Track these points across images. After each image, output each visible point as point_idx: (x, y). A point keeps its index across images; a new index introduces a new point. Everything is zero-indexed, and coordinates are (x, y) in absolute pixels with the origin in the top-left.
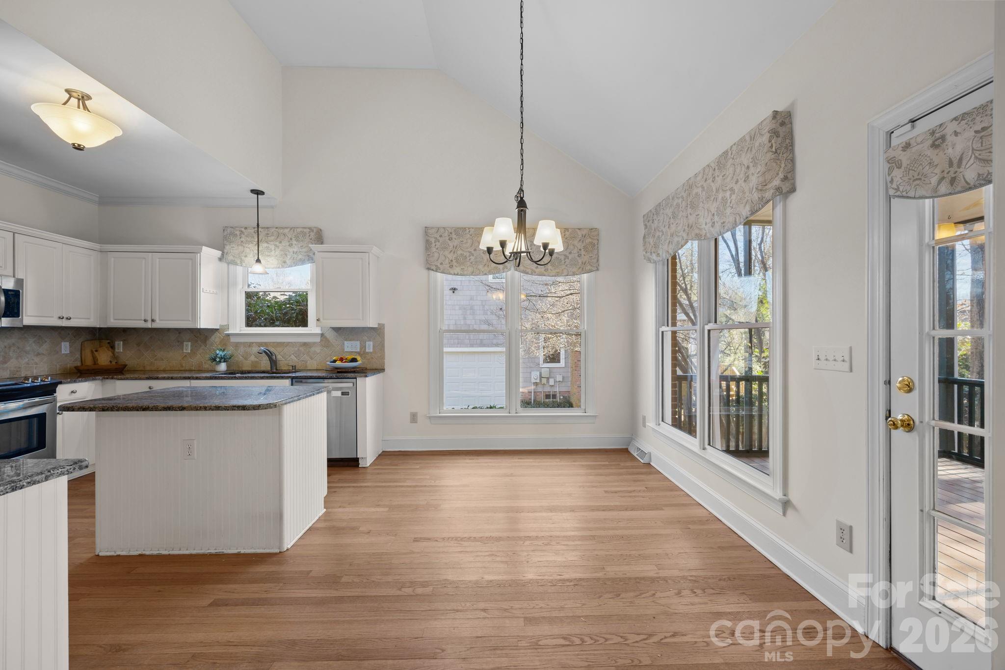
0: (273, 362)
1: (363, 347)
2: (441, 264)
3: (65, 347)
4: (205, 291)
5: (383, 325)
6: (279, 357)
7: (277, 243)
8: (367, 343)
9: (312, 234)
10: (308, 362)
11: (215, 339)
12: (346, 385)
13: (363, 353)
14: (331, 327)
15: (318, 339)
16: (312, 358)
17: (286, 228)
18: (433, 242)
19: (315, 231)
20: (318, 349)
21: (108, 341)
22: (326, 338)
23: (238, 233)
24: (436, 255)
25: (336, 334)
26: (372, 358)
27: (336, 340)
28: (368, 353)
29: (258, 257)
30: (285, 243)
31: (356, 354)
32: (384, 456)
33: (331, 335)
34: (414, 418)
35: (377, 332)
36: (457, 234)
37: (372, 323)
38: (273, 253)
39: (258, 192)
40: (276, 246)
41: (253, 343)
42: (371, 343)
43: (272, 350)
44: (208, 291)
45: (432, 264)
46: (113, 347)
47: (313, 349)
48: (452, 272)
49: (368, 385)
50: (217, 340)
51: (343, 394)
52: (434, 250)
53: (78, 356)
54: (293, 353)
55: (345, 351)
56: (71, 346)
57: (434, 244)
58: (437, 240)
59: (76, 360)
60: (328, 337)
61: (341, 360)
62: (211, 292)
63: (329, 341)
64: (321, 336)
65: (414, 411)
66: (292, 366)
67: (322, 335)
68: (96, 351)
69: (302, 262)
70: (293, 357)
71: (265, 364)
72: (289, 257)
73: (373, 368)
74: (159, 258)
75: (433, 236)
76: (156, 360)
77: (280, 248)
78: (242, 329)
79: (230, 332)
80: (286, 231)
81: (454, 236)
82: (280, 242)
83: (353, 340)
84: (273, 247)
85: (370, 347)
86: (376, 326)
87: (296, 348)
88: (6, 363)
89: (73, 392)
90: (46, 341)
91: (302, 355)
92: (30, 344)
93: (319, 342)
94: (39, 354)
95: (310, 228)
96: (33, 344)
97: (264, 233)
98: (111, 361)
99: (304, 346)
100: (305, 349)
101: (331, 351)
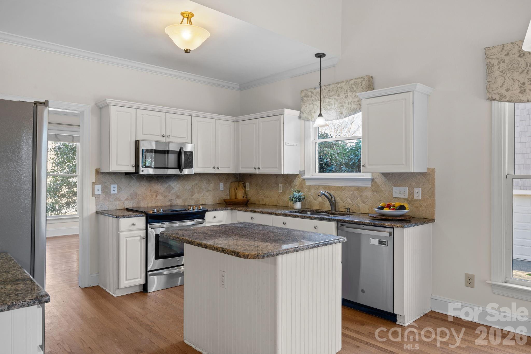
0: (333, 204)
1: (411, 193)
2: (508, 90)
3: (221, 186)
4: (287, 144)
5: (434, 169)
6: (338, 200)
7: (336, 97)
8: (416, 189)
9: (364, 83)
10: (361, 205)
11: (297, 182)
12: (384, 234)
13: (411, 200)
14: (380, 173)
15: (369, 184)
16: (364, 202)
17: (343, 82)
18: (496, 64)
19: (366, 79)
20: (369, 194)
21: (243, 183)
22: (376, 183)
23: (310, 93)
24: (500, 80)
25: (385, 179)
26: (421, 206)
27: (385, 186)
28: (416, 200)
29: (320, 112)
30: (342, 96)
31: (404, 200)
32: (430, 317)
33: (380, 181)
34: (469, 281)
35: (426, 179)
38: (333, 106)
39: (320, 56)
40: (336, 100)
41: (320, 186)
42: (420, 190)
43: (333, 193)
44: (290, 144)
45: (494, 92)
46: (245, 187)
48: (524, 99)
50: (298, 183)
51: (381, 243)
52: (497, 73)
53: (228, 192)
54: (349, 196)
55: (394, 196)
56: (224, 186)
57: (496, 67)
59: (227, 195)
60: (378, 182)
61: (389, 206)
62: (292, 144)
63: (378, 186)
64: (372, 182)
65: (470, 272)
66: (347, 209)
67: (373, 180)
68: (237, 189)
69: (355, 111)
71: (327, 206)
72: (345, 108)
73: (422, 217)
74: (262, 122)
75: (495, 57)
76: (265, 197)
77: (338, 101)
78: (313, 174)
79: (306, 176)
80: (343, 84)
82: (339, 96)
83: (402, 186)
84: (333, 101)
85: (418, 194)
86: (425, 171)
87: (351, 192)
88: (193, 196)
89: (215, 217)
90: (212, 183)
91: (356, 199)
92: (204, 184)
93: (370, 187)
94: (208, 191)
95: (362, 78)
96: (206, 184)
97: (327, 90)
98: (243, 196)
99: (357, 190)
100: (358, 193)
101: (380, 198)
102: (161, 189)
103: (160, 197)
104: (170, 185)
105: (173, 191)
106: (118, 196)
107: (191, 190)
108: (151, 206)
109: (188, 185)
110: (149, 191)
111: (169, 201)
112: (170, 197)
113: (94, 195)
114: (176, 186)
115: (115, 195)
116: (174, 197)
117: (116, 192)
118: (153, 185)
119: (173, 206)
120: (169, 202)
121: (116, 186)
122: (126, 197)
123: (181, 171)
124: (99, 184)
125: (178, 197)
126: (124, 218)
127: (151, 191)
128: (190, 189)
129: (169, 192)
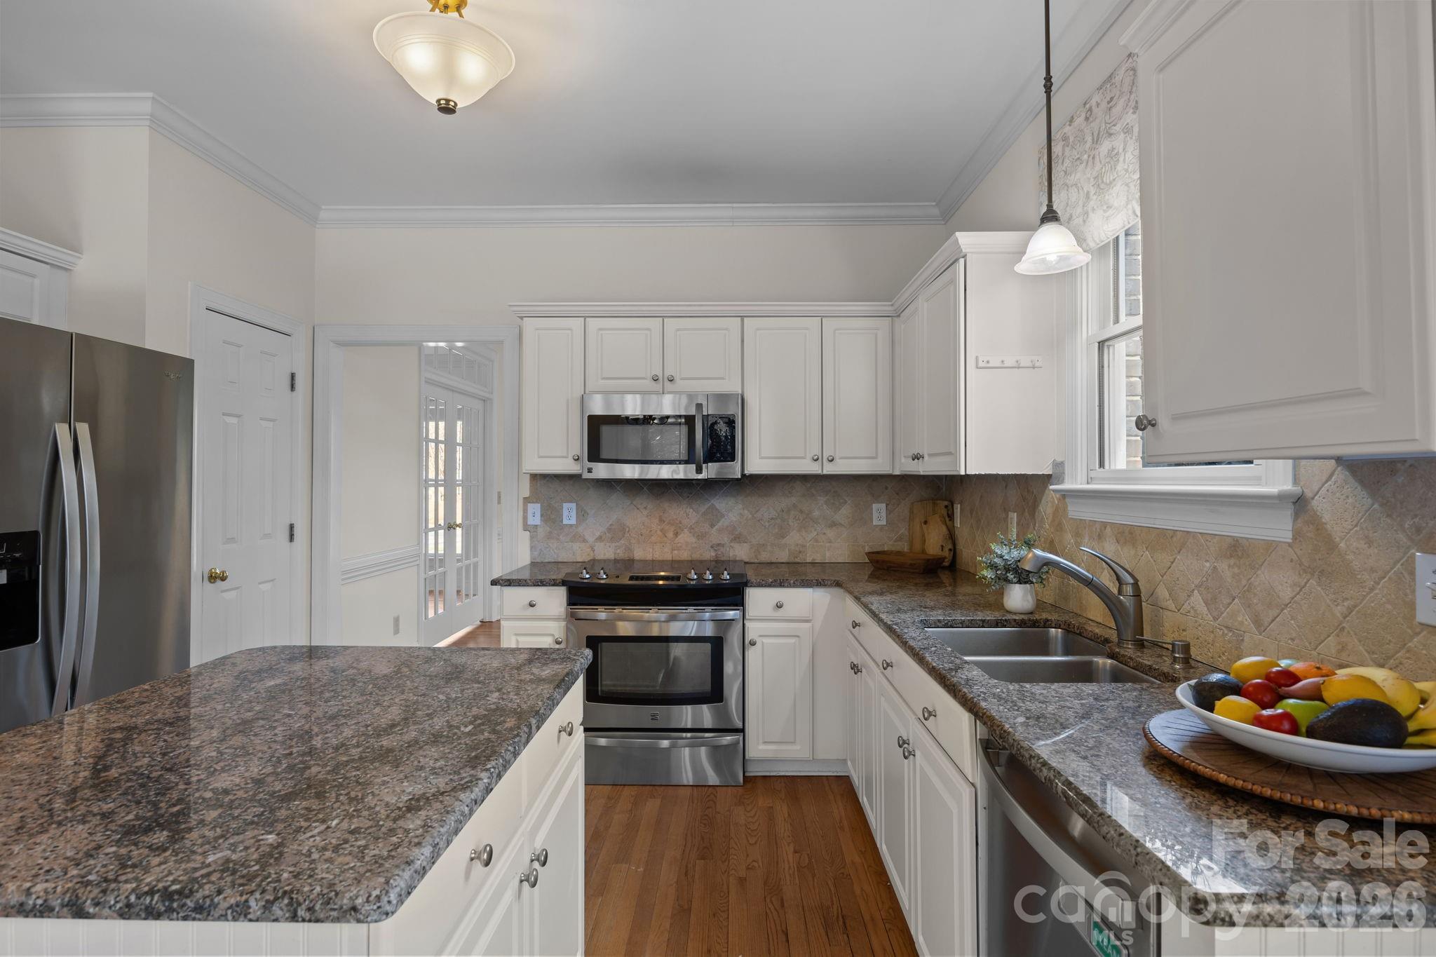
0: (1122, 611)
3: (879, 513)
6: (1162, 592)
7: (1130, 118)
10: (1247, 638)
15: (1280, 528)
16: (1257, 622)
20: (1284, 583)
21: (946, 504)
22: (1316, 523)
23: (1059, 148)
25: (1368, 501)
27: (1369, 543)
29: (1050, 206)
33: (1341, 508)
38: (1119, 168)
40: (1128, 131)
44: (994, 364)
46: (951, 516)
47: (1263, 579)
53: (903, 530)
54: (1197, 582)
56: (889, 512)
59: (900, 539)
60: (1326, 517)
63: (1331, 545)
64: (1296, 515)
67: (1299, 503)
68: (926, 523)
70: (1197, 601)
78: (1092, 474)
79: (1067, 485)
87: (1208, 564)
88: (783, 537)
89: (779, 606)
90: (846, 502)
91: (1226, 601)
92: (819, 507)
93: (1290, 545)
94: (833, 525)
96: (825, 507)
97: (1104, 105)
98: (942, 546)
99: (1231, 556)
100: (1236, 570)
101: (1338, 611)
102: (687, 515)
103: (685, 537)
104: (713, 507)
105: (723, 523)
106: (580, 529)
107: (779, 521)
108: (660, 559)
109: (770, 506)
110: (657, 521)
111: (712, 547)
112: (715, 536)
113: (526, 527)
114: (732, 510)
115: (574, 528)
116: (725, 539)
117: (573, 521)
118: (666, 505)
119: (723, 561)
120: (712, 550)
121: (573, 505)
122: (598, 534)
123: (699, 470)
124: (537, 502)
125: (738, 538)
126: (509, 585)
127: (661, 521)
128: (772, 519)
129: (712, 526)
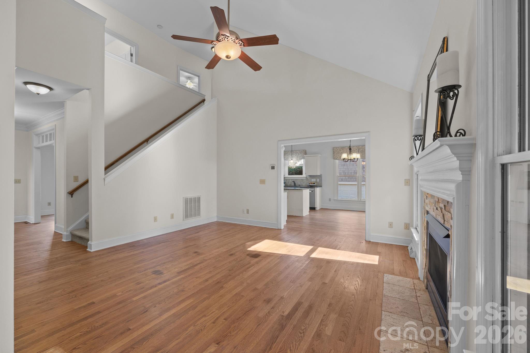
0: (295, 184)
1: (316, 180)
2: (337, 158)
5: (322, 174)
9: (304, 152)
12: (313, 189)
13: (316, 182)
14: (308, 175)
16: (304, 183)
17: (298, 151)
20: (305, 181)
23: (287, 153)
24: (336, 155)
25: (310, 177)
26: (319, 183)
27: (310, 179)
28: (317, 182)
29: (292, 158)
30: (298, 154)
32: (322, 209)
33: (308, 177)
34: (330, 200)
35: (320, 176)
36: (342, 149)
37: (319, 174)
41: (290, 179)
45: (335, 158)
47: (304, 181)
48: (340, 160)
49: (318, 190)
51: (312, 191)
52: (335, 154)
55: (312, 181)
58: (336, 151)
61: (311, 183)
66: (299, 184)
67: (306, 177)
69: (302, 159)
71: (293, 184)
72: (298, 158)
73: (319, 186)
77: (297, 156)
78: (288, 176)
81: (341, 150)
82: (296, 154)
83: (314, 178)
84: (295, 156)
85: (318, 180)
86: (320, 175)
87: (300, 180)
91: (301, 182)
95: (303, 150)
97: (294, 152)
99: (302, 180)
101: (308, 181)
